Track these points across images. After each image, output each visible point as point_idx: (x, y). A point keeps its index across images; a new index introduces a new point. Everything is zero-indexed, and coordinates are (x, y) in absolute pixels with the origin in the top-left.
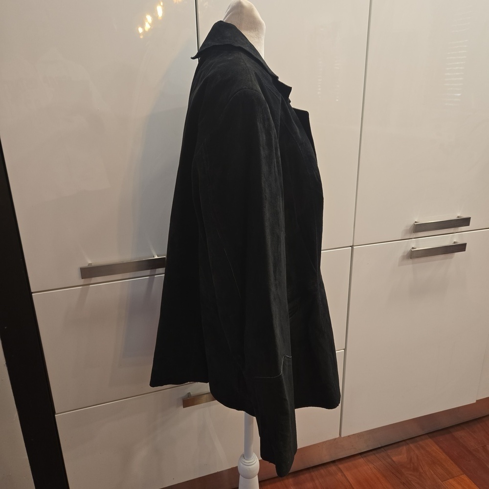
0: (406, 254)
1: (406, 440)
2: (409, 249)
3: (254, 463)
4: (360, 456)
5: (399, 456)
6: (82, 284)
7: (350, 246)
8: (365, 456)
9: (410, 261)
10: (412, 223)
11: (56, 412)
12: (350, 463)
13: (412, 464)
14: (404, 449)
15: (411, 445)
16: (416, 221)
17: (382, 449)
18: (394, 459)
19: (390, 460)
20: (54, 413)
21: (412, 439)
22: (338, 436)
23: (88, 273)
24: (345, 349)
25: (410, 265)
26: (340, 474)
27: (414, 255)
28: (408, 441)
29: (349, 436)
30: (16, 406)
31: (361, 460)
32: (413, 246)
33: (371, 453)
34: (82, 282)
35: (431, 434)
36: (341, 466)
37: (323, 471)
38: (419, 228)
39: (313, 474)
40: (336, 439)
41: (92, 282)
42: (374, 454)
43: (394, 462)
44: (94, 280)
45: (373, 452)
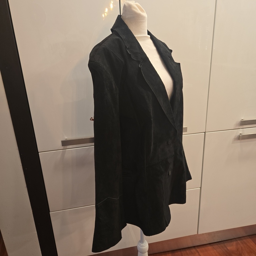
0: (236, 137)
1: (236, 238)
2: (238, 134)
3: (145, 245)
4: (209, 245)
5: (231, 247)
6: (62, 149)
7: (204, 132)
8: (212, 245)
9: (239, 141)
10: (240, 120)
11: (50, 211)
12: (203, 249)
13: (238, 252)
14: (234, 243)
15: (239, 241)
16: (242, 119)
17: (222, 242)
18: (228, 248)
19: (226, 249)
20: (49, 212)
21: (240, 238)
22: (196, 234)
23: (65, 143)
24: (201, 188)
25: (238, 143)
26: (197, 254)
27: (241, 138)
28: (237, 239)
29: (203, 234)
30: (31, 207)
31: (210, 247)
32: (241, 133)
33: (216, 244)
34: (62, 147)
35: (251, 236)
36: (198, 250)
37: (188, 251)
38: (244, 123)
39: (182, 252)
40: (195, 235)
41: (67, 148)
42: (217, 245)
43: (228, 250)
44: (68, 147)
45: (217, 243)
